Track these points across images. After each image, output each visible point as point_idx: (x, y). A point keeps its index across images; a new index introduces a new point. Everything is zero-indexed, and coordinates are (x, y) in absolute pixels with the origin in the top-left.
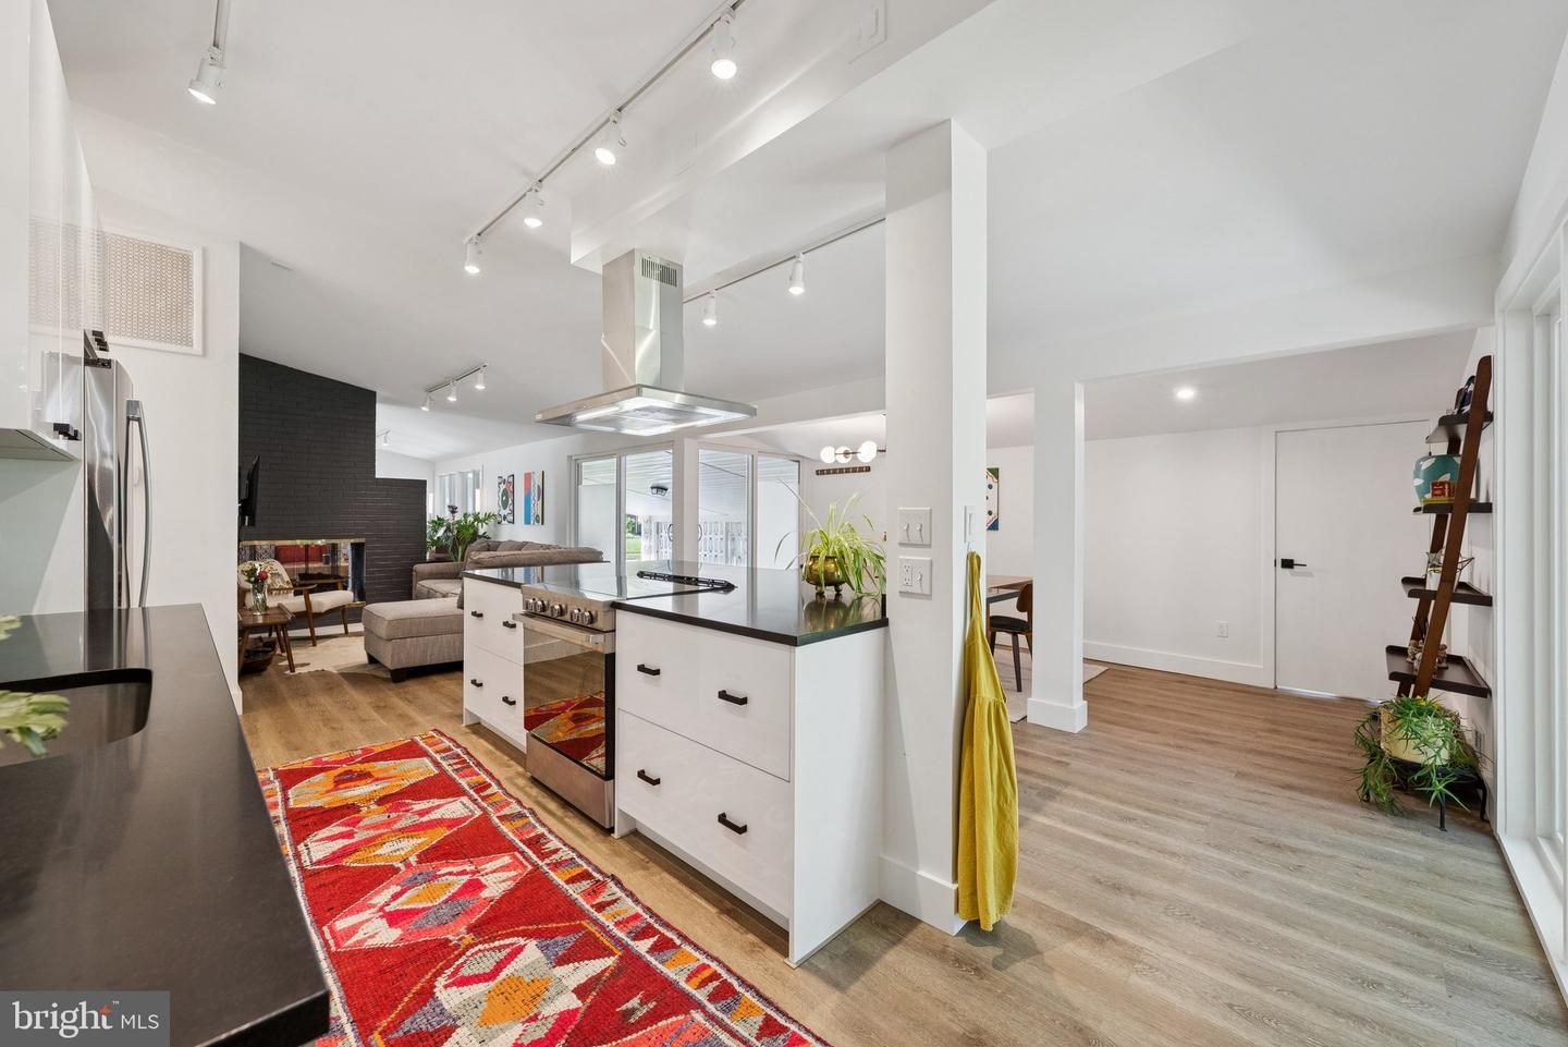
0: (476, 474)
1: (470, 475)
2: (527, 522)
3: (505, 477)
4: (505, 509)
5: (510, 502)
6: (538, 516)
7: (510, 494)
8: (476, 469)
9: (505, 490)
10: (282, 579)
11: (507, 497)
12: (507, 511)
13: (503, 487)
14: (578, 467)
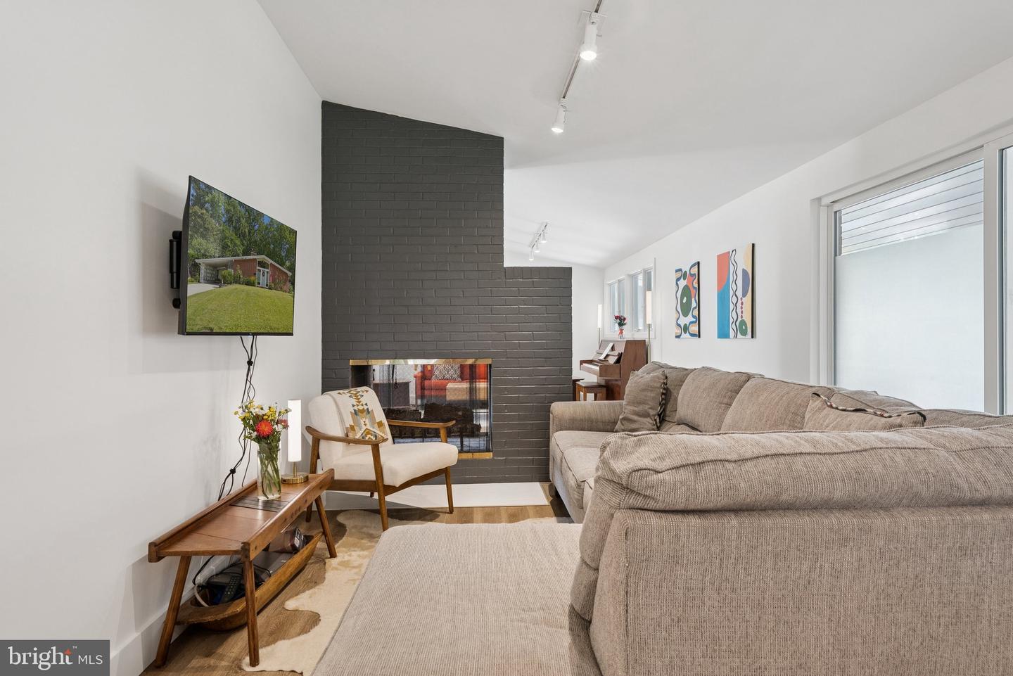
0: (648, 275)
1: (641, 277)
2: (723, 334)
3: (686, 268)
4: (685, 315)
5: (694, 304)
6: (743, 322)
7: (693, 292)
8: (648, 266)
9: (686, 288)
10: (373, 420)
11: (689, 298)
12: (690, 318)
13: (683, 283)
14: (837, 218)
